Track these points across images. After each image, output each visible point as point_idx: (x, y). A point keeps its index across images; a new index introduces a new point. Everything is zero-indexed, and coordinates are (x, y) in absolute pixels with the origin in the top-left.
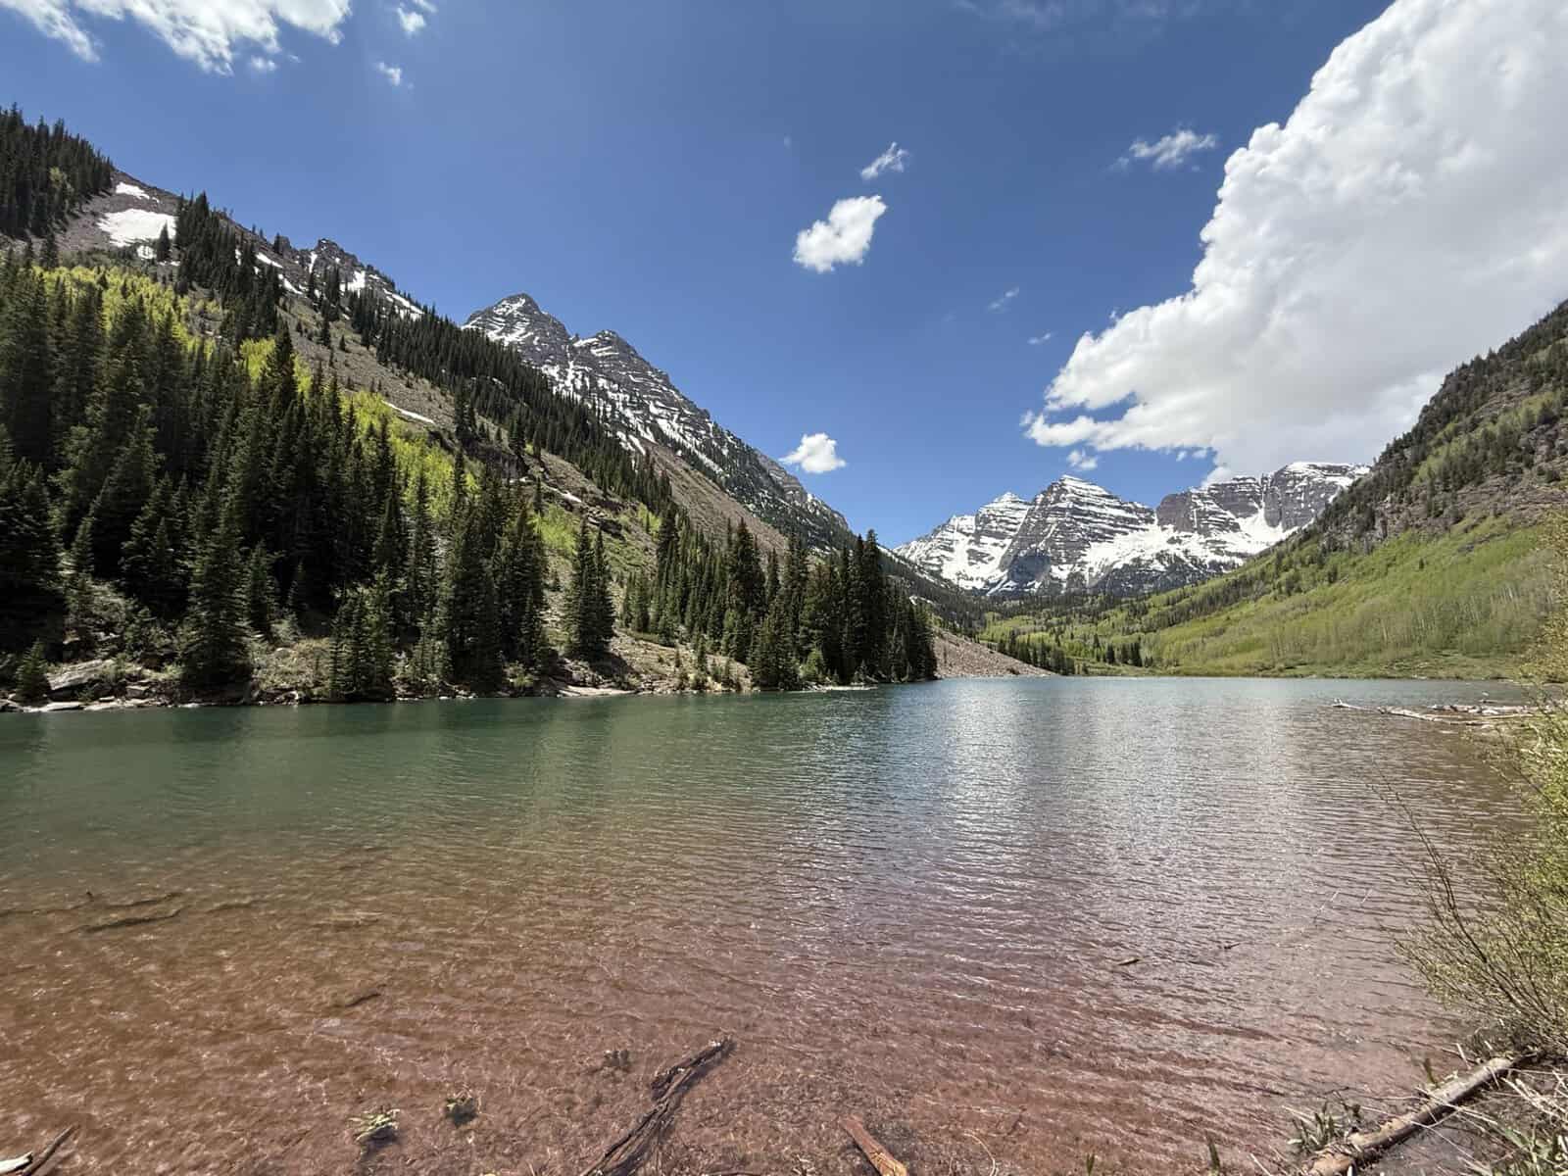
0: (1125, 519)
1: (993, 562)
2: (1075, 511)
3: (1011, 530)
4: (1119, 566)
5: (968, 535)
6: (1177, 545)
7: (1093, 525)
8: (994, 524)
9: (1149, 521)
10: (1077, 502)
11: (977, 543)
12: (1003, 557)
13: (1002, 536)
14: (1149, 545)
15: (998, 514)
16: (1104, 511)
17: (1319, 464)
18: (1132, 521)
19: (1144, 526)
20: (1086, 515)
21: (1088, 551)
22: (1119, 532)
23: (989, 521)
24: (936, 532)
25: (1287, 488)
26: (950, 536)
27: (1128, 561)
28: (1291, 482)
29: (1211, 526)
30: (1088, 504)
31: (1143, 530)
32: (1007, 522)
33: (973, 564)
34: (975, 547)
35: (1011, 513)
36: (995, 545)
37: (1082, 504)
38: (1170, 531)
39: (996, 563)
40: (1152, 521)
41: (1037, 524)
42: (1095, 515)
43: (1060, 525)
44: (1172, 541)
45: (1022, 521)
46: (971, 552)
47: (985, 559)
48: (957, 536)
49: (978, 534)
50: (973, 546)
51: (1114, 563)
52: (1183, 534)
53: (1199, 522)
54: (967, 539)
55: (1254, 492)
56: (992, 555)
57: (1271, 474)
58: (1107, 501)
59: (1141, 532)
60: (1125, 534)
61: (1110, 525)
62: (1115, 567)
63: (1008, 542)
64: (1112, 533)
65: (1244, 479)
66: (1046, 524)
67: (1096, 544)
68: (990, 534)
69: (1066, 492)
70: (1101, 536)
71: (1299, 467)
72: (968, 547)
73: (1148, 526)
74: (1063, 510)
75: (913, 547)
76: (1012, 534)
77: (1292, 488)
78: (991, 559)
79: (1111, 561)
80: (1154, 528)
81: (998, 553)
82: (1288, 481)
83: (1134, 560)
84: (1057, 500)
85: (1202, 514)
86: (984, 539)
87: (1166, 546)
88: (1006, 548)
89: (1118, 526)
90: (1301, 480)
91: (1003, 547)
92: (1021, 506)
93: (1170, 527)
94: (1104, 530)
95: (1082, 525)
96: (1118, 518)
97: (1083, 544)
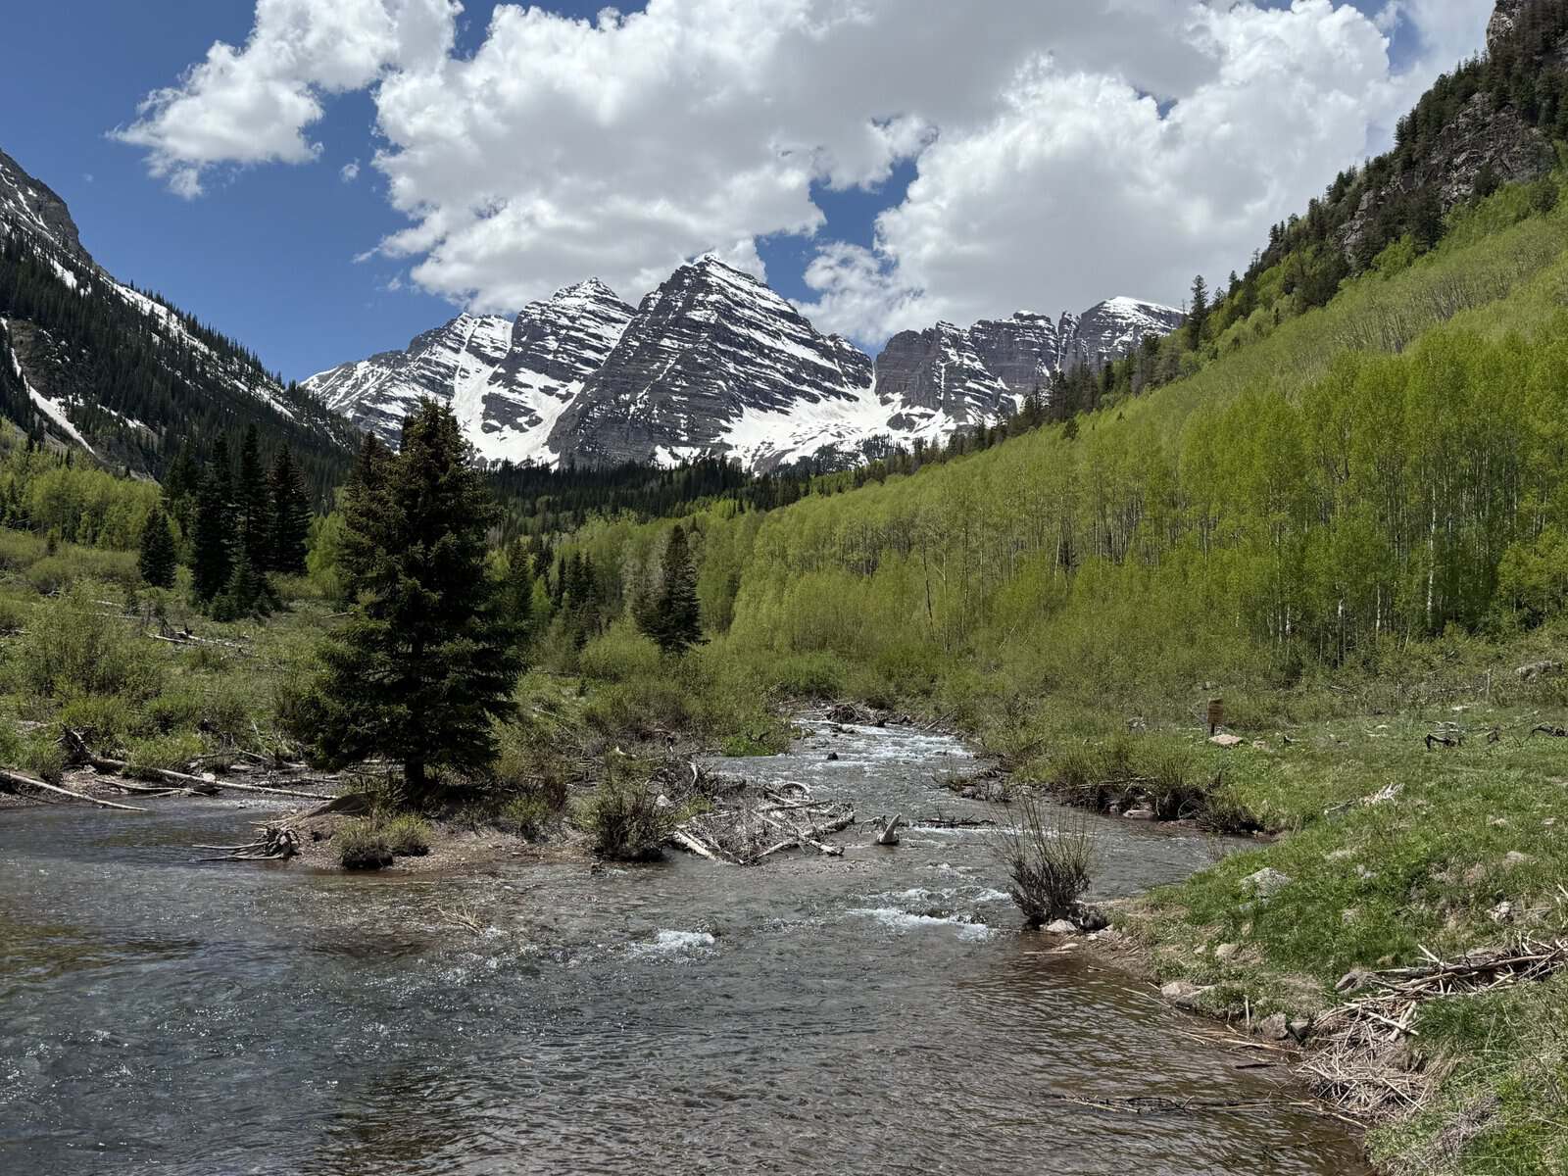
0: (818, 369)
1: (533, 430)
2: (719, 333)
3: (588, 362)
4: (792, 459)
5: (492, 362)
6: (904, 432)
7: (751, 369)
8: (552, 344)
9: (862, 381)
10: (726, 312)
11: (510, 382)
12: (560, 419)
13: (564, 373)
14: (853, 426)
15: (564, 321)
16: (779, 345)
17: (1154, 306)
18: (831, 375)
19: (849, 389)
20: (743, 347)
21: (735, 424)
22: (804, 394)
23: (542, 336)
24: (418, 345)
25: (1101, 344)
26: (447, 357)
27: (810, 450)
28: (1108, 333)
29: (968, 399)
30: (750, 324)
31: (849, 397)
32: (582, 344)
33: (493, 429)
34: (505, 392)
35: (593, 326)
36: (549, 391)
37: (738, 321)
38: (897, 403)
39: (542, 433)
40: (866, 383)
41: (638, 352)
42: (760, 349)
43: (685, 358)
44: (897, 422)
45: (613, 345)
46: (490, 400)
47: (522, 420)
48: (465, 359)
49: (513, 362)
50: (497, 389)
51: (784, 453)
52: (918, 410)
53: (949, 390)
54: (489, 371)
55: (1045, 345)
56: (539, 413)
57: (1075, 314)
58: (786, 326)
59: (843, 401)
60: (815, 400)
61: (787, 375)
62: (783, 461)
63: (576, 387)
64: (790, 393)
65: (1032, 318)
66: (657, 352)
67: (755, 411)
68: (541, 367)
69: (708, 289)
70: (765, 396)
71: (1124, 306)
72: (487, 390)
73: (859, 392)
74: (697, 326)
75: (359, 373)
76: (589, 371)
77: (1109, 343)
78: (536, 422)
79: (778, 447)
80: (868, 396)
81: (551, 410)
82: (1103, 329)
83: (823, 451)
84: (689, 305)
85: (956, 373)
86: (526, 375)
87: (883, 430)
88: (571, 401)
89: (803, 382)
90: (1123, 331)
91: (564, 398)
92: (616, 314)
93: (898, 397)
94: (774, 384)
95: (731, 367)
96: (805, 364)
97: (728, 406)
